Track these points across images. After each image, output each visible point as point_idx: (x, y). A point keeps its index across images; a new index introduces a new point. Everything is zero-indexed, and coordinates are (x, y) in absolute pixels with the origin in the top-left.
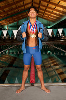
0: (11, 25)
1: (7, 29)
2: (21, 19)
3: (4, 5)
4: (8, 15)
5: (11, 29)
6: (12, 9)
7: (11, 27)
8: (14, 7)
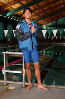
0: (49, 24)
1: (45, 28)
2: (60, 18)
3: (44, 4)
4: (47, 14)
5: (49, 28)
6: (51, 8)
7: (49, 26)
8: (53, 5)
